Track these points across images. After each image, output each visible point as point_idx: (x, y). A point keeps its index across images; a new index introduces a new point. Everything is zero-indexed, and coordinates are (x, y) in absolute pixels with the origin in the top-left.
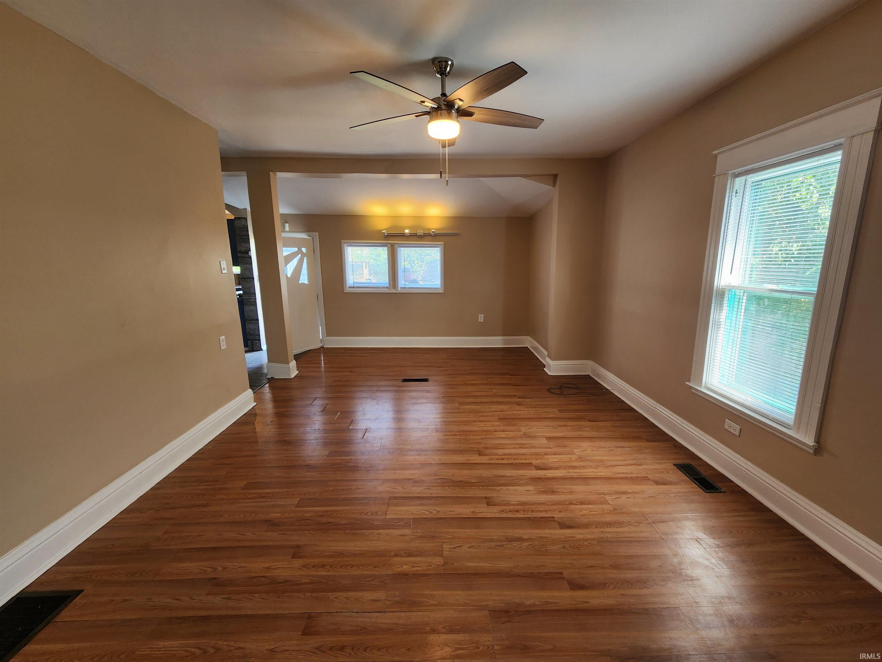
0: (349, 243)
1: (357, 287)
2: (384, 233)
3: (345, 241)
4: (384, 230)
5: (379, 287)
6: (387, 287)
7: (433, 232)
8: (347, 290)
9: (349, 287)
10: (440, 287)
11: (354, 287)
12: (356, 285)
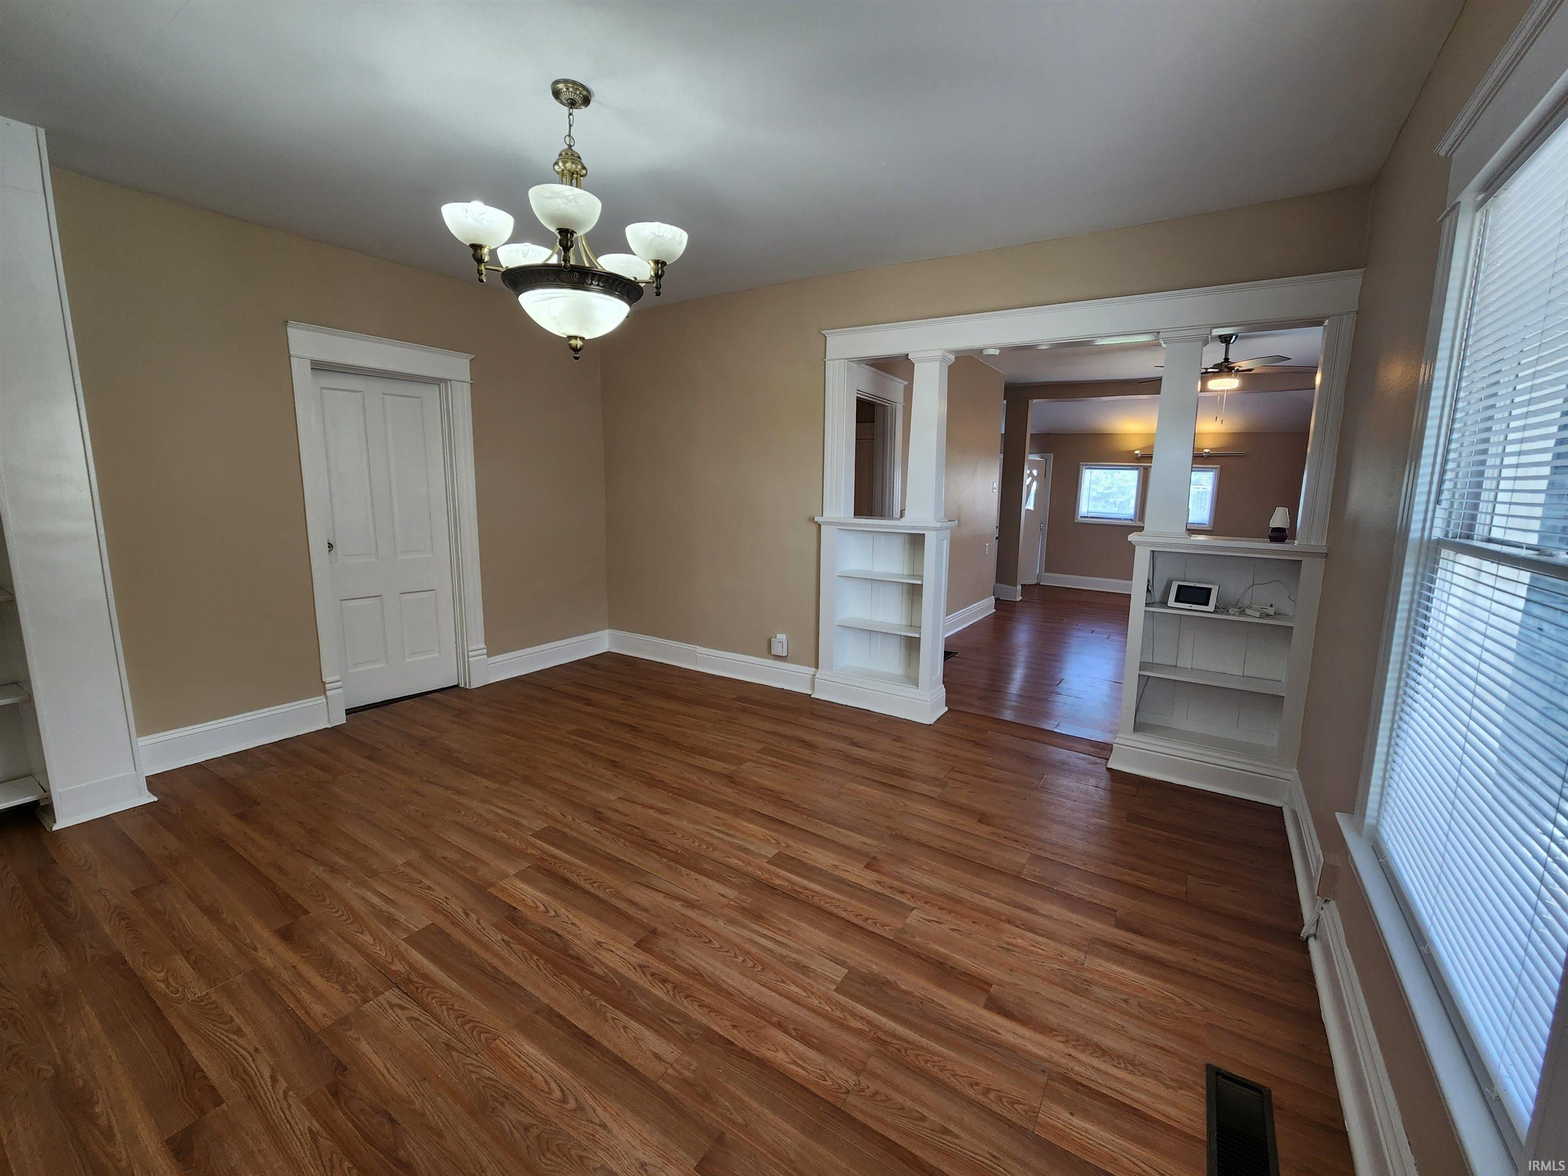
0: (1087, 465)
1: (1092, 517)
2: (1137, 454)
3: (1084, 463)
4: (1138, 450)
5: (1121, 519)
6: (1131, 520)
7: (1205, 453)
8: (1079, 519)
9: (1082, 517)
10: (1207, 523)
11: (1087, 517)
12: (1090, 515)
